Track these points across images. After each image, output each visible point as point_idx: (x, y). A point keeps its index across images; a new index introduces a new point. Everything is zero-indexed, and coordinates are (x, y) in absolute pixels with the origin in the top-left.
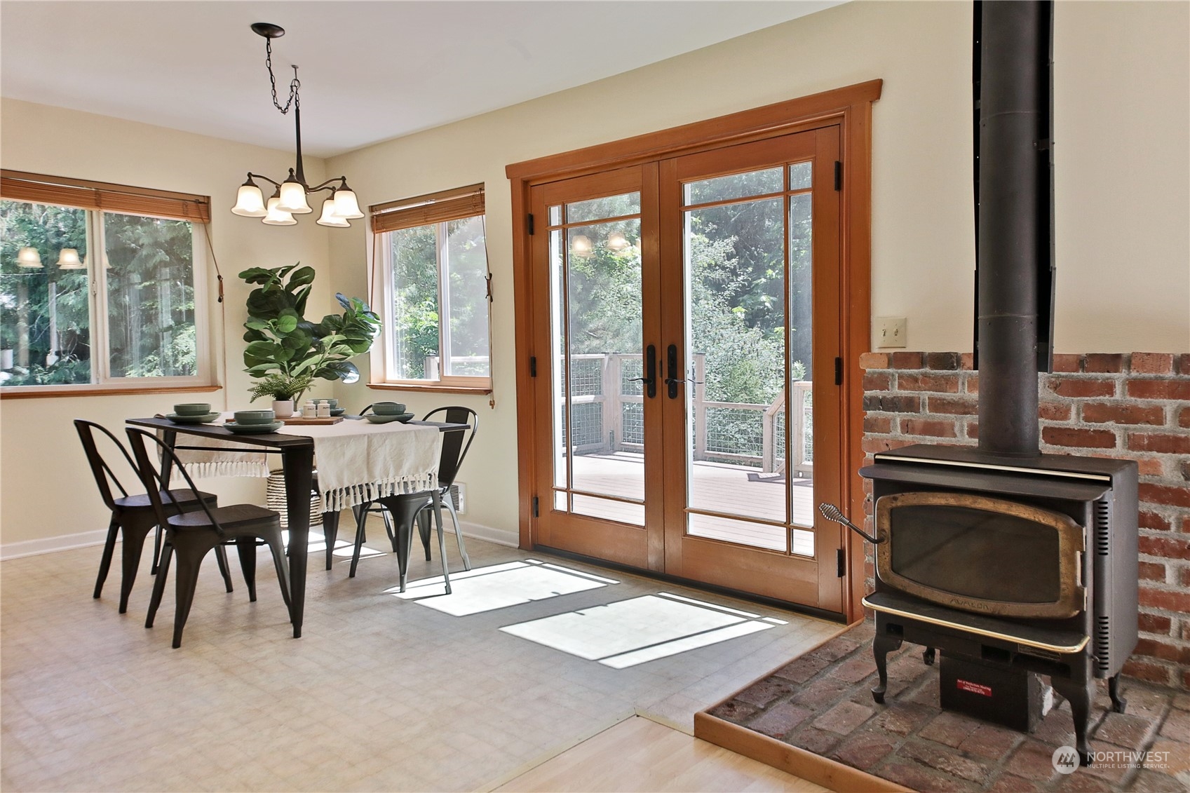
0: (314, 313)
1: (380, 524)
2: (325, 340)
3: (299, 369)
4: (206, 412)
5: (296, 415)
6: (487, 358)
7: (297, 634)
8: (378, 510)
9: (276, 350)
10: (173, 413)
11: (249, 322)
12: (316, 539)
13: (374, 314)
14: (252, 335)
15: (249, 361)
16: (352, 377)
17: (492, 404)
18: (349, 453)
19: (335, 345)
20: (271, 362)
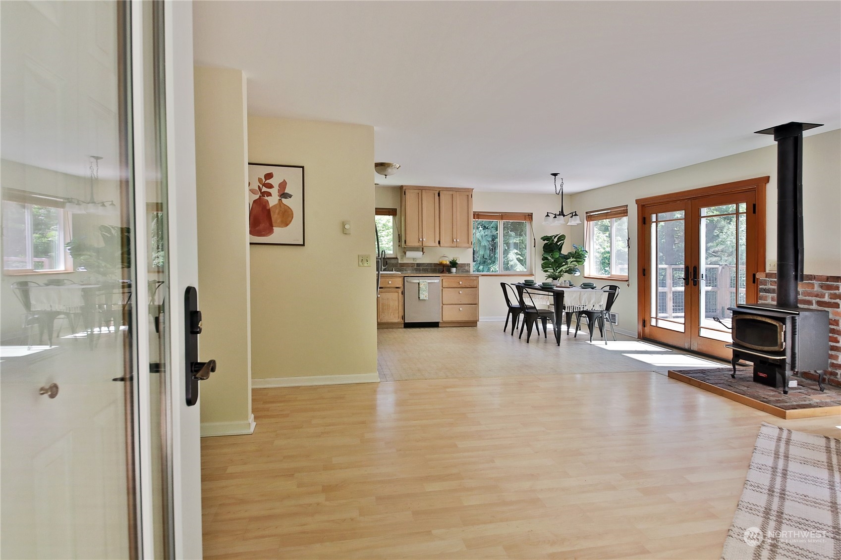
0: (565, 251)
1: (585, 320)
2: (568, 260)
3: (559, 270)
4: (533, 282)
5: (558, 285)
6: (627, 266)
7: (559, 345)
8: (584, 317)
9: (552, 264)
10: (524, 282)
11: (544, 254)
12: (564, 328)
13: (586, 251)
14: (544, 259)
15: (543, 267)
16: (578, 274)
17: (628, 285)
18: (574, 296)
19: (571, 262)
20: (550, 267)
